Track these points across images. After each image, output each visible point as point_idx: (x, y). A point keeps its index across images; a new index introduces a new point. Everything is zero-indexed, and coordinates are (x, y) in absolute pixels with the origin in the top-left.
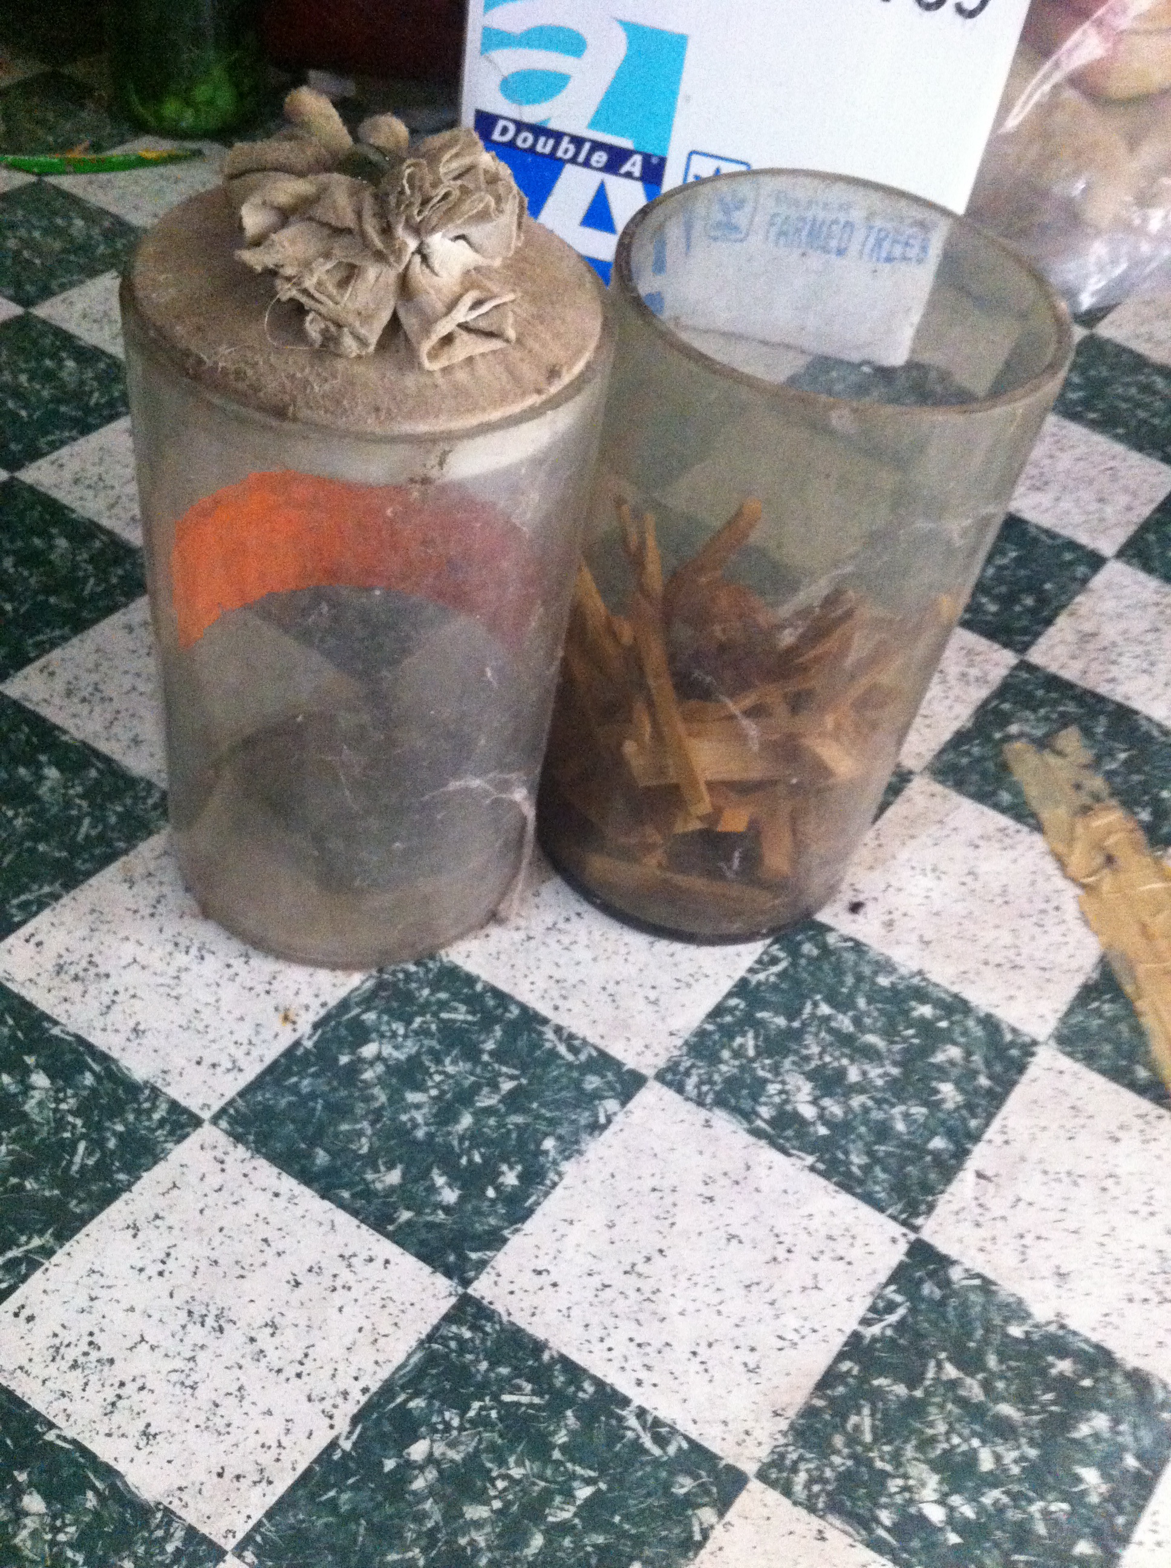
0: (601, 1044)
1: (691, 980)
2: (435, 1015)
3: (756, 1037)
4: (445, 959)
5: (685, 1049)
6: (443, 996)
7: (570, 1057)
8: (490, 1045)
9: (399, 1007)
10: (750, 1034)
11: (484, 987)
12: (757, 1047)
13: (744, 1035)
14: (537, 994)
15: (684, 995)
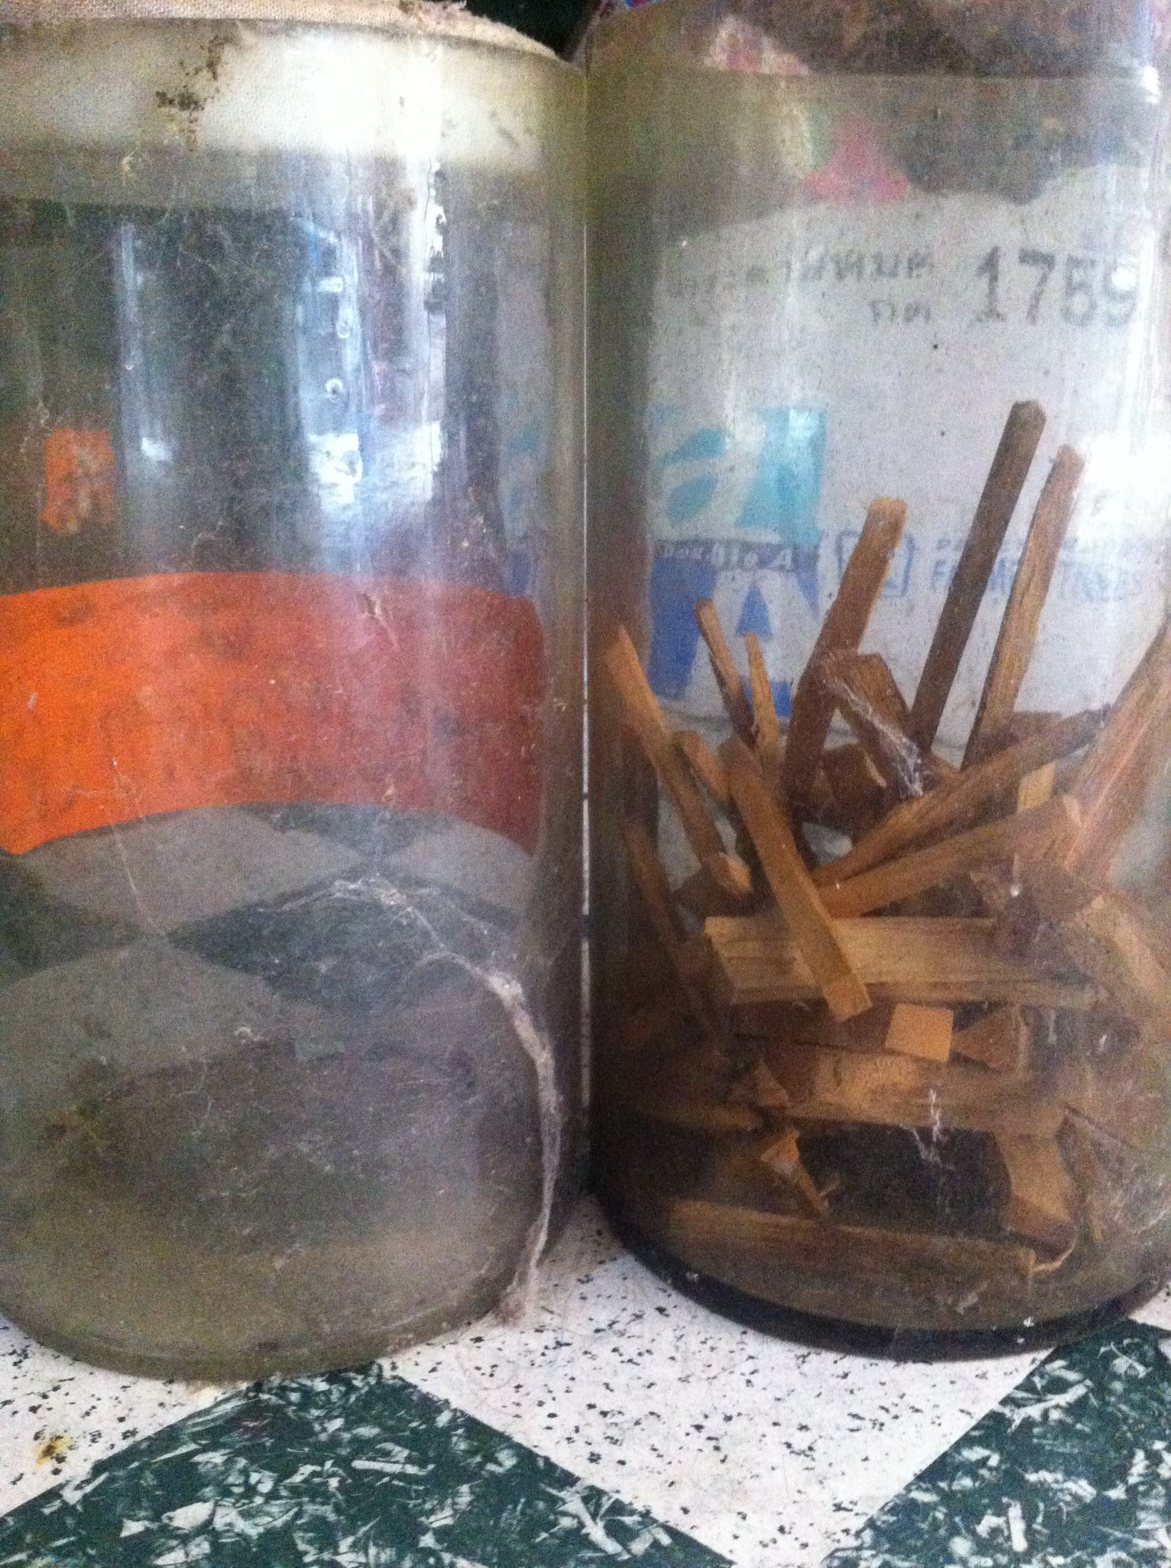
0: (684, 1525)
1: (883, 1417)
2: (343, 1463)
3: (1029, 1517)
4: (387, 1373)
5: (868, 1536)
6: (367, 1431)
7: (611, 1546)
8: (443, 1518)
9: (274, 1447)
10: (1015, 1511)
11: (454, 1419)
12: (1029, 1532)
13: (1001, 1511)
14: (558, 1433)
15: (867, 1440)
